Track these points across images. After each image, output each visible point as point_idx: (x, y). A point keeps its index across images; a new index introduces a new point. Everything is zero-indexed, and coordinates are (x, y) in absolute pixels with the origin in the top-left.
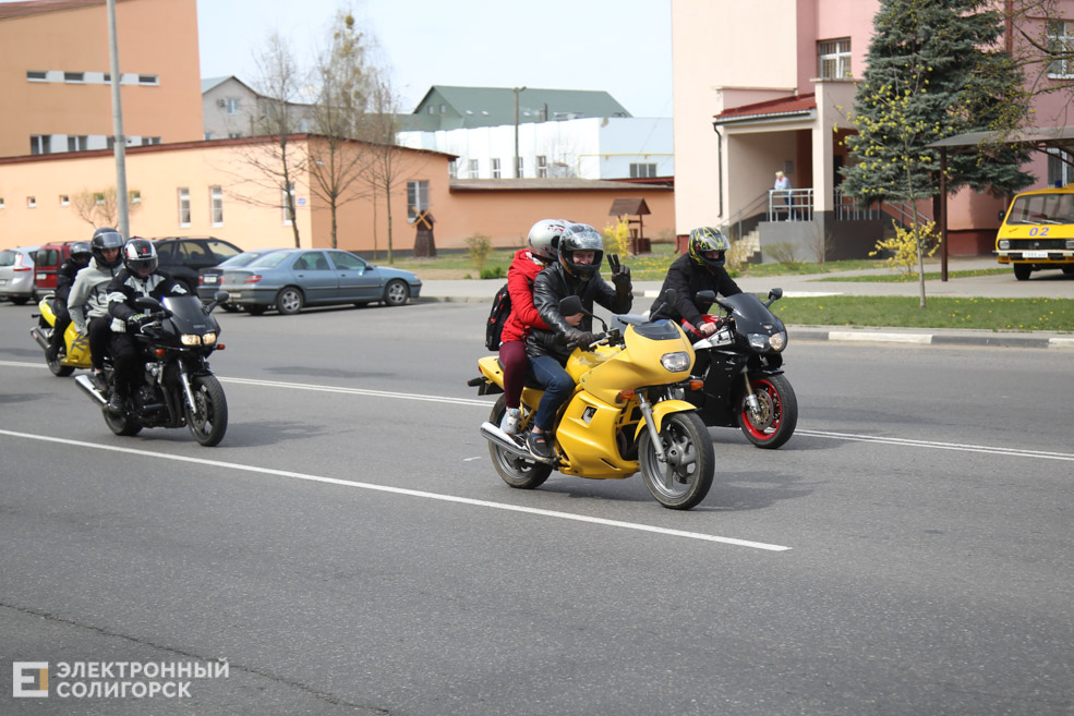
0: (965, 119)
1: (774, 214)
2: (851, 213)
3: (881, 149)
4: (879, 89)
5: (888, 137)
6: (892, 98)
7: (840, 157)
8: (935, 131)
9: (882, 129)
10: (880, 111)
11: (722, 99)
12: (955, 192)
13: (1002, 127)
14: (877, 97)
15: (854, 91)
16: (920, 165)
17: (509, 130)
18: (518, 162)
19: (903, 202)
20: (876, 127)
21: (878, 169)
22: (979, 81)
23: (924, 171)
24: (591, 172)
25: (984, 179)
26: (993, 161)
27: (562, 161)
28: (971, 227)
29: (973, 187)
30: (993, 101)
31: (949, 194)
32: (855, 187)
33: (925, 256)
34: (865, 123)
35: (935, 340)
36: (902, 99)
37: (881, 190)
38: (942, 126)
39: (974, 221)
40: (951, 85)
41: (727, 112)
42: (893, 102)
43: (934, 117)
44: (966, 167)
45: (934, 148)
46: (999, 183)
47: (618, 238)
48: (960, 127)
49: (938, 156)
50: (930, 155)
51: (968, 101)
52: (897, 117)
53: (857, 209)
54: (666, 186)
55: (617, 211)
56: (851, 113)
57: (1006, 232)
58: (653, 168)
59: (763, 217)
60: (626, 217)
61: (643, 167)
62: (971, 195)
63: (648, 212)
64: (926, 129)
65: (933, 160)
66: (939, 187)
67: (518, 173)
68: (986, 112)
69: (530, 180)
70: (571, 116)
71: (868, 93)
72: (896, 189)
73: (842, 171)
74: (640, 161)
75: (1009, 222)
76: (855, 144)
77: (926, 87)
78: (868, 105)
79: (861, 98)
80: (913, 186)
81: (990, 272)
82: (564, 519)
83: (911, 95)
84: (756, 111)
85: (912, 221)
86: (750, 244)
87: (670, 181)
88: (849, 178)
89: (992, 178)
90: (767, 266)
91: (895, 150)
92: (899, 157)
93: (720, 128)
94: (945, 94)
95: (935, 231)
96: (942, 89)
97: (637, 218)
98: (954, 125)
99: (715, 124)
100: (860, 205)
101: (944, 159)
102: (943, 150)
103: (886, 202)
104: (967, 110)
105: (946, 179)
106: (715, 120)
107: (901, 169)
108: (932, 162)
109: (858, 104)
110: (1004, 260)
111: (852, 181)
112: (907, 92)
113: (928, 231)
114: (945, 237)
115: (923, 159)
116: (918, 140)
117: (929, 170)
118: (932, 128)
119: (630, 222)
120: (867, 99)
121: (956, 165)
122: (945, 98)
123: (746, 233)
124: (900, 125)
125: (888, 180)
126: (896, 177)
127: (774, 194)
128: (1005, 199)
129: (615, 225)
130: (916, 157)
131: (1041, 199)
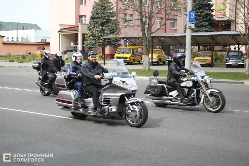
0: (108, 33)
1: (70, 50)
2: (86, 50)
3: (92, 38)
4: (92, 26)
5: (93, 36)
6: (94, 28)
7: (84, 39)
8: (103, 35)
9: (92, 34)
10: (92, 30)
11: (60, 27)
12: (106, 47)
13: (115, 34)
14: (91, 28)
15: (87, 26)
16: (100, 41)
17: (15, 31)
18: (17, 38)
19: (96, 49)
20: (91, 34)
21: (91, 42)
22: (111, 25)
23: (100, 42)
24: (33, 41)
25: (112, 44)
26: (114, 41)
27: (27, 38)
28: (109, 54)
29: (110, 46)
30: (114, 29)
31: (105, 47)
32: (87, 45)
33: (100, 59)
34: (89, 33)
36: (96, 28)
37: (92, 46)
38: (104, 34)
39: (110, 53)
40: (106, 26)
41: (61, 29)
42: (95, 29)
43: (102, 32)
44: (108, 42)
45: (102, 38)
46: (115, 46)
47: (38, 54)
48: (107, 34)
49: (103, 40)
50: (102, 39)
51: (109, 29)
52: (95, 31)
53: (87, 50)
54: (48, 44)
55: (38, 49)
56: (86, 31)
57: (116, 55)
58: (46, 40)
59: (68, 51)
60: (40, 50)
61: (44, 40)
62: (109, 48)
63: (45, 49)
64: (101, 34)
65: (102, 40)
66: (103, 46)
67: (17, 40)
68: (113, 31)
69: (20, 42)
70: (29, 29)
71: (90, 27)
72: (95, 46)
73: (84, 42)
74: (43, 38)
75: (117, 53)
76: (87, 37)
77: (101, 26)
78: (90, 29)
79: (88, 27)
80: (98, 46)
81: (112, 63)
82: (26, 112)
83: (98, 27)
84: (67, 29)
85: (98, 53)
86: (66, 56)
87: (49, 43)
88: (86, 43)
89: (114, 44)
90: (69, 61)
91: (95, 38)
92: (96, 40)
93: (60, 32)
94: (105, 27)
95: (102, 54)
96: (104, 26)
97: (42, 50)
98: (106, 34)
99: (59, 32)
100: (88, 49)
101: (104, 40)
102: (104, 39)
103: (93, 49)
104: (109, 31)
105: (105, 44)
106: (59, 31)
107: (96, 42)
108: (102, 41)
109: (87, 29)
110: (115, 61)
111: (86, 44)
112: (97, 27)
113: (101, 55)
114: (104, 56)
115: (100, 40)
116: (99, 36)
117: (101, 42)
118: (102, 34)
119: (41, 51)
120: (89, 28)
121: (107, 42)
122: (105, 28)
123: (65, 54)
124: (96, 33)
125: (93, 44)
126: (95, 44)
127: (70, 46)
128: (116, 49)
129: (38, 52)
130: (99, 40)
131: (123, 49)
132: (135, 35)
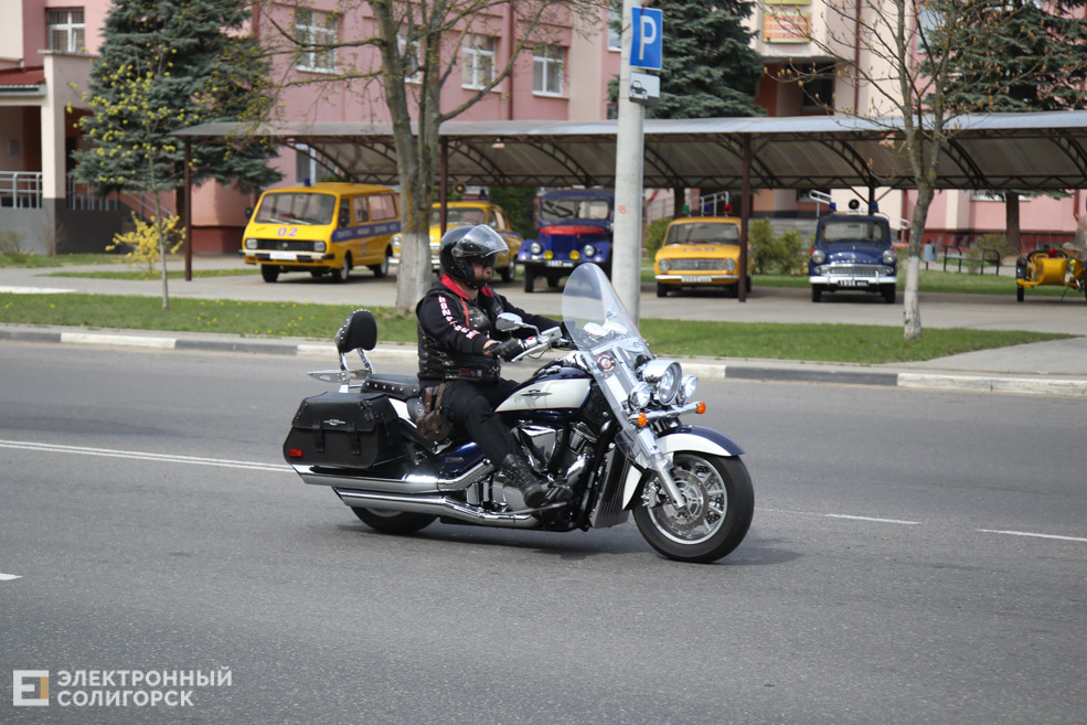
0: (210, 107)
2: (86, 201)
3: (120, 134)
4: (118, 68)
5: (127, 121)
6: (133, 79)
7: (73, 140)
8: (180, 118)
9: (120, 112)
10: (119, 92)
12: (199, 185)
13: (249, 118)
14: (116, 77)
15: (89, 68)
16: (162, 154)
19: (143, 193)
20: (114, 110)
21: (117, 155)
22: (225, 67)
23: (165, 160)
25: (230, 172)
26: (241, 155)
28: (215, 223)
29: (218, 180)
30: (241, 91)
31: (194, 187)
32: (90, 173)
33: (167, 252)
34: (103, 105)
35: (180, 345)
36: (141, 82)
37: (121, 179)
38: (186, 113)
39: (219, 217)
40: (195, 69)
42: (134, 85)
43: (177, 102)
44: (211, 159)
45: (177, 136)
46: (246, 178)
48: (205, 115)
49: (181, 145)
50: (173, 144)
51: (215, 89)
52: (136, 99)
53: (92, 199)
56: (86, 94)
57: (253, 231)
62: (217, 189)
64: (169, 115)
65: (177, 149)
66: (182, 178)
68: (233, 102)
71: (104, 71)
72: (136, 179)
73: (76, 155)
75: (258, 220)
76: (90, 127)
77: (168, 69)
78: (104, 81)
79: (95, 76)
80: (156, 177)
81: (236, 273)
83: (153, 78)
85: (154, 215)
88: (83, 163)
89: (239, 173)
91: (135, 135)
92: (140, 144)
94: (189, 78)
95: (179, 225)
96: (185, 73)
98: (200, 114)
100: (97, 194)
101: (188, 148)
102: (188, 140)
103: (125, 192)
104: (213, 99)
105: (190, 171)
107: (141, 156)
108: (175, 153)
109: (93, 82)
110: (252, 260)
111: (86, 167)
112: (149, 74)
113: (171, 226)
114: (189, 233)
115: (167, 148)
116: (161, 127)
117: (172, 160)
118: (177, 114)
120: (105, 79)
121: (201, 156)
122: (189, 83)
124: (141, 108)
125: (127, 167)
126: (137, 165)
128: (252, 196)
130: (159, 146)
131: (290, 197)
132: (356, 125)
